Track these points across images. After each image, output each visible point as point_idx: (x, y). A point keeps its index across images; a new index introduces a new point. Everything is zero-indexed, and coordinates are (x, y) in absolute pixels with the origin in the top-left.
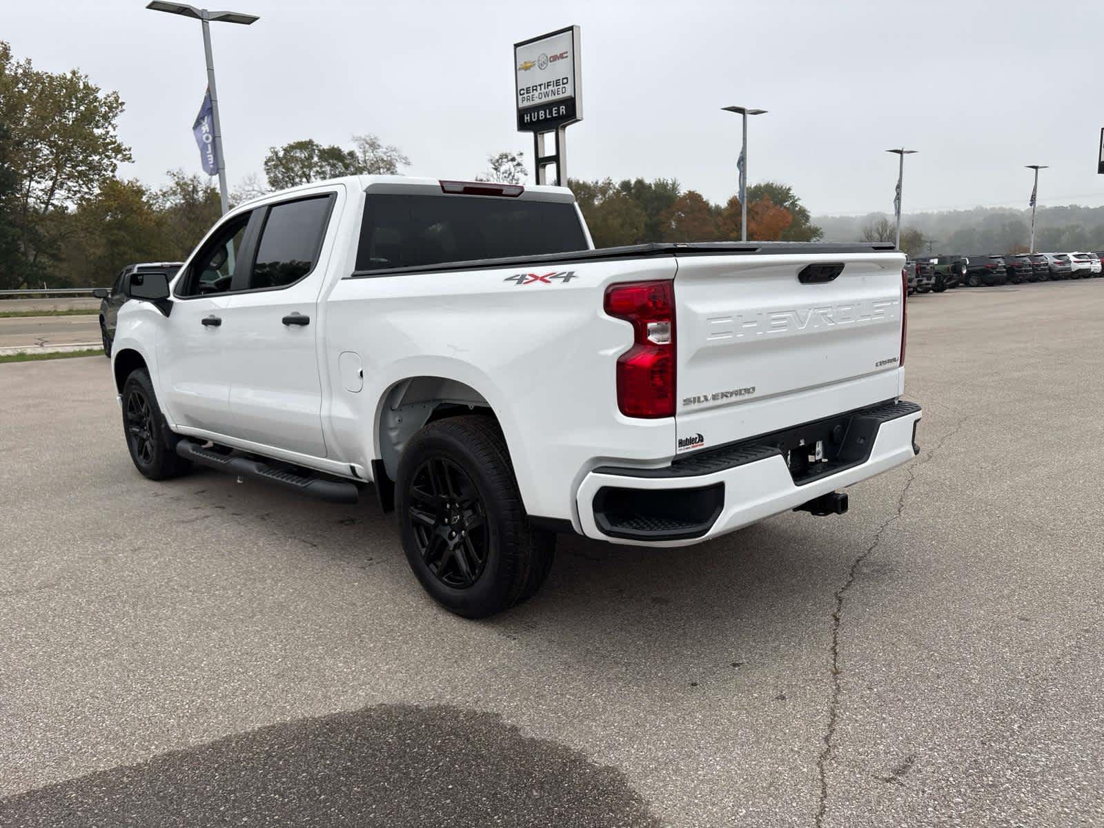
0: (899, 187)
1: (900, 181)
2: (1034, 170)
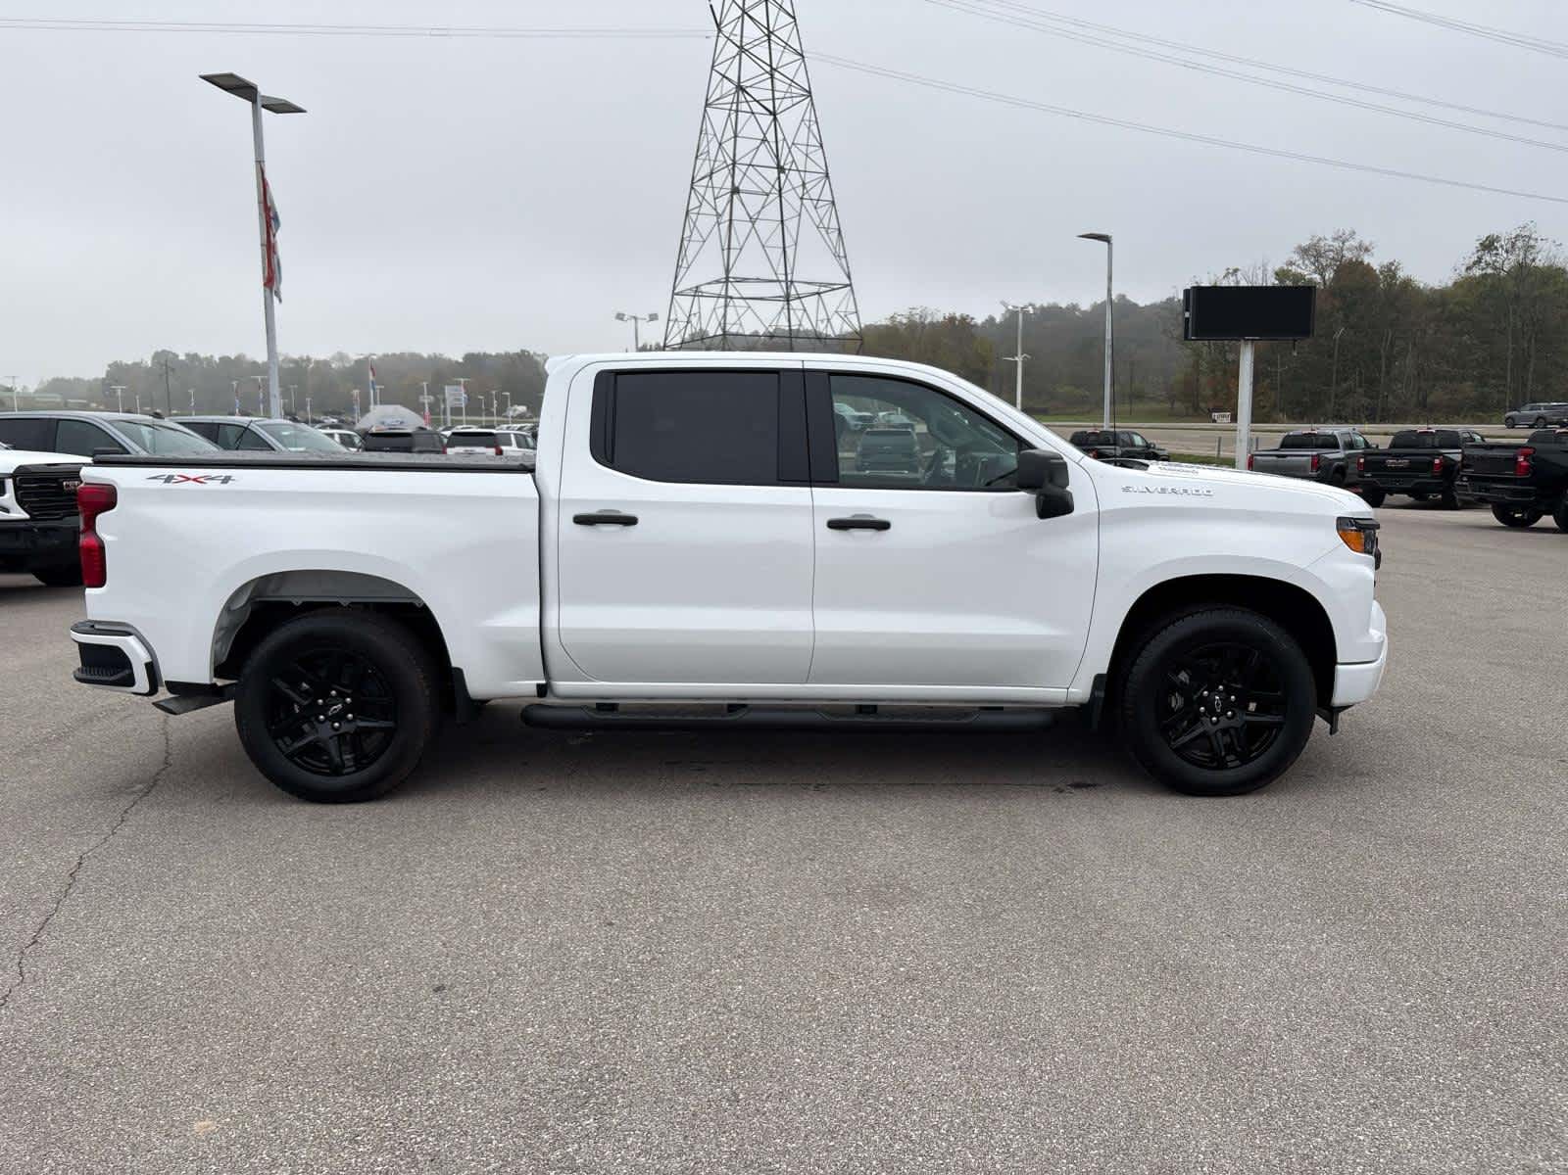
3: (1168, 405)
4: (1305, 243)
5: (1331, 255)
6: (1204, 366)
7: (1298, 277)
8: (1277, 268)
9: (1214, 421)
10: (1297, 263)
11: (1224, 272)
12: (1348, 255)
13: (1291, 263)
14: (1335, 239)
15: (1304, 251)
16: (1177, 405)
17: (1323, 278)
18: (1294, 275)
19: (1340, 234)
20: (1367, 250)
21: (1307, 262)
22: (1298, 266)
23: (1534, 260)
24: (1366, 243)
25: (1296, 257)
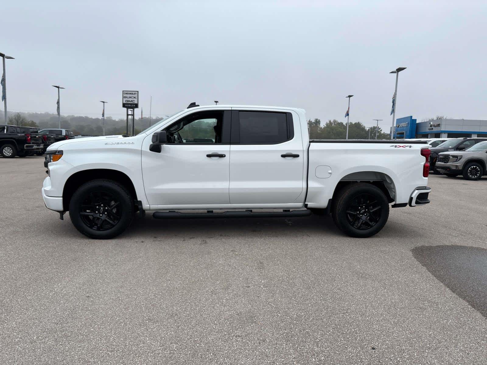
0: (58, 103)
1: (59, 100)
2: (103, 103)
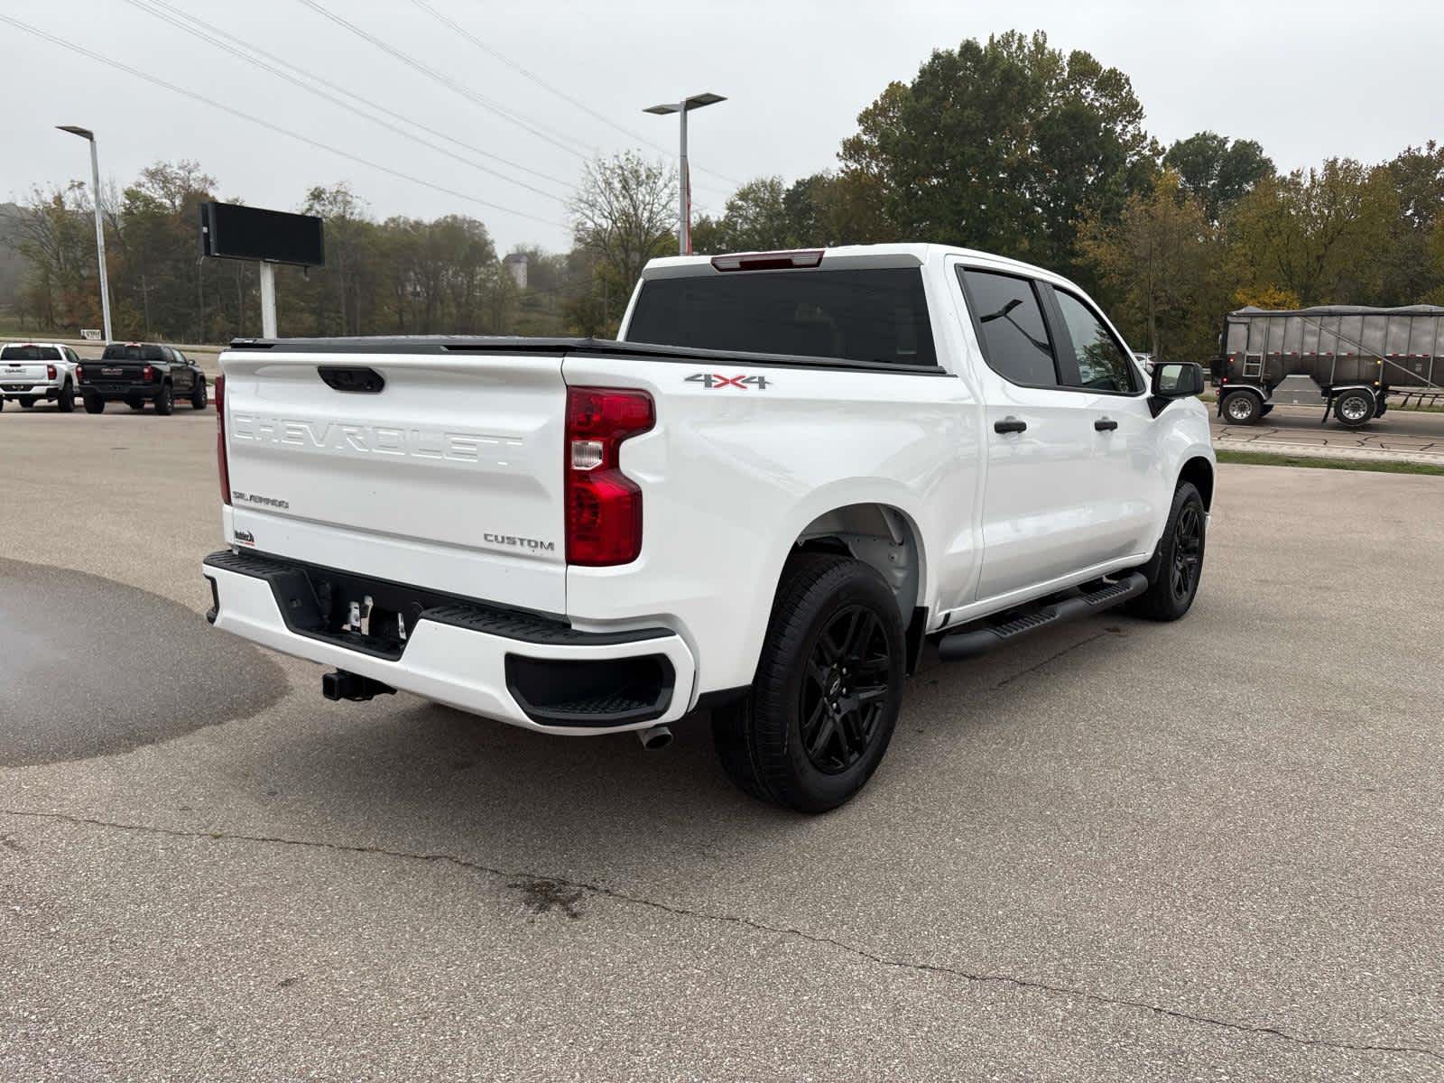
3: (18, 319)
4: (152, 168)
5: (179, 182)
6: (53, 280)
7: (148, 201)
8: (126, 188)
9: (84, 338)
10: (146, 185)
11: (69, 185)
12: (195, 186)
13: (140, 185)
14: (180, 168)
15: (152, 175)
16: (29, 319)
17: (173, 203)
18: (145, 196)
19: (185, 163)
20: (212, 183)
21: (156, 186)
22: (148, 188)
23: (352, 214)
24: (210, 177)
25: (143, 179)
